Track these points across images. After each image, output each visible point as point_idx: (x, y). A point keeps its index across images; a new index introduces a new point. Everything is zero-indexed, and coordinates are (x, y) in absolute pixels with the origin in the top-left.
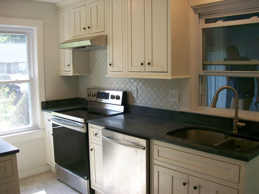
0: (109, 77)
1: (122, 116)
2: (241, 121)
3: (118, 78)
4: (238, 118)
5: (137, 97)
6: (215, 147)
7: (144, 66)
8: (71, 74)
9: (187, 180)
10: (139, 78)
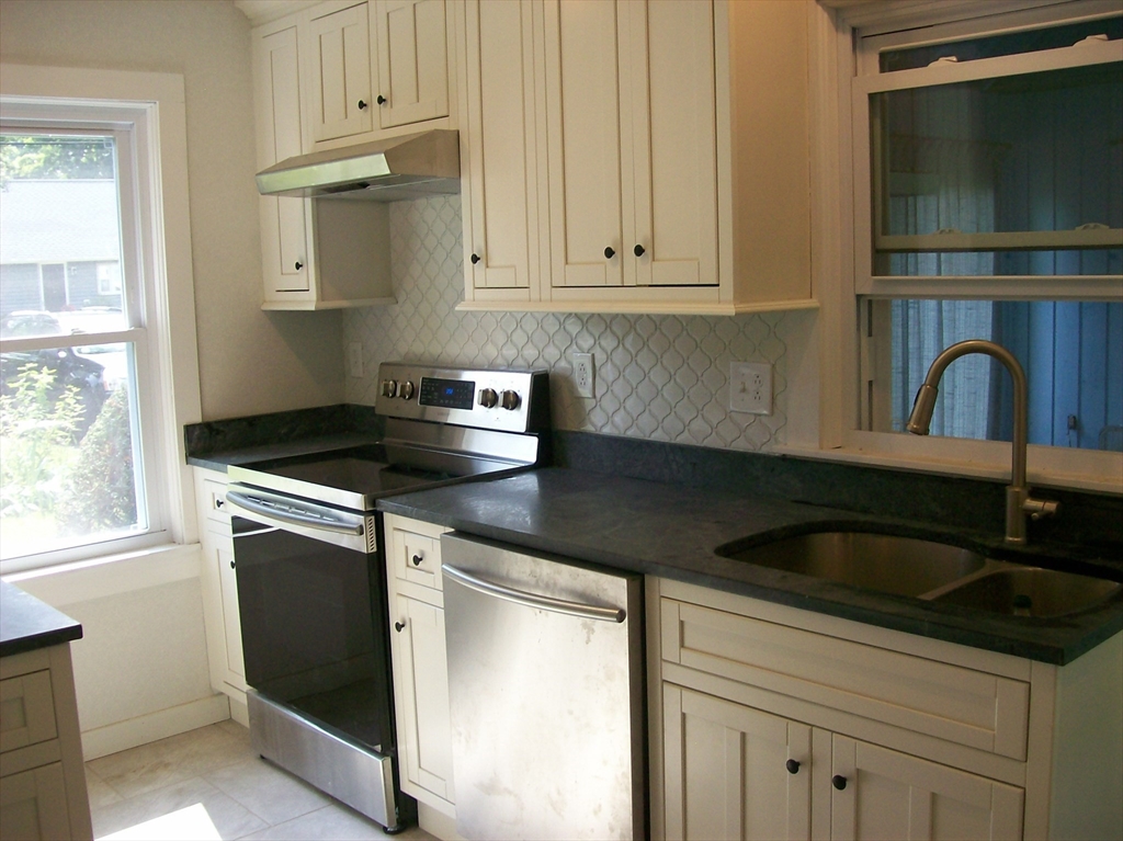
0: (471, 312)
1: (528, 481)
2: (1039, 491)
3: (513, 316)
4: (1028, 480)
5: (594, 397)
6: (925, 605)
7: (619, 260)
8: (309, 302)
9: (807, 750)
10: (599, 315)
